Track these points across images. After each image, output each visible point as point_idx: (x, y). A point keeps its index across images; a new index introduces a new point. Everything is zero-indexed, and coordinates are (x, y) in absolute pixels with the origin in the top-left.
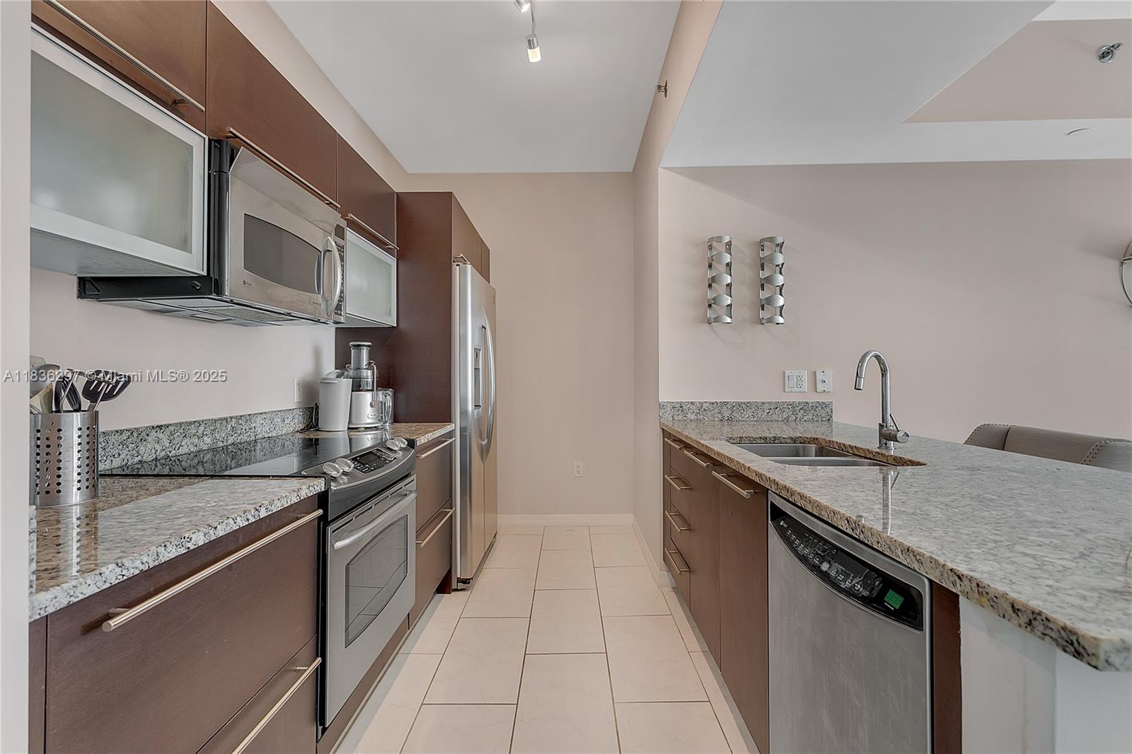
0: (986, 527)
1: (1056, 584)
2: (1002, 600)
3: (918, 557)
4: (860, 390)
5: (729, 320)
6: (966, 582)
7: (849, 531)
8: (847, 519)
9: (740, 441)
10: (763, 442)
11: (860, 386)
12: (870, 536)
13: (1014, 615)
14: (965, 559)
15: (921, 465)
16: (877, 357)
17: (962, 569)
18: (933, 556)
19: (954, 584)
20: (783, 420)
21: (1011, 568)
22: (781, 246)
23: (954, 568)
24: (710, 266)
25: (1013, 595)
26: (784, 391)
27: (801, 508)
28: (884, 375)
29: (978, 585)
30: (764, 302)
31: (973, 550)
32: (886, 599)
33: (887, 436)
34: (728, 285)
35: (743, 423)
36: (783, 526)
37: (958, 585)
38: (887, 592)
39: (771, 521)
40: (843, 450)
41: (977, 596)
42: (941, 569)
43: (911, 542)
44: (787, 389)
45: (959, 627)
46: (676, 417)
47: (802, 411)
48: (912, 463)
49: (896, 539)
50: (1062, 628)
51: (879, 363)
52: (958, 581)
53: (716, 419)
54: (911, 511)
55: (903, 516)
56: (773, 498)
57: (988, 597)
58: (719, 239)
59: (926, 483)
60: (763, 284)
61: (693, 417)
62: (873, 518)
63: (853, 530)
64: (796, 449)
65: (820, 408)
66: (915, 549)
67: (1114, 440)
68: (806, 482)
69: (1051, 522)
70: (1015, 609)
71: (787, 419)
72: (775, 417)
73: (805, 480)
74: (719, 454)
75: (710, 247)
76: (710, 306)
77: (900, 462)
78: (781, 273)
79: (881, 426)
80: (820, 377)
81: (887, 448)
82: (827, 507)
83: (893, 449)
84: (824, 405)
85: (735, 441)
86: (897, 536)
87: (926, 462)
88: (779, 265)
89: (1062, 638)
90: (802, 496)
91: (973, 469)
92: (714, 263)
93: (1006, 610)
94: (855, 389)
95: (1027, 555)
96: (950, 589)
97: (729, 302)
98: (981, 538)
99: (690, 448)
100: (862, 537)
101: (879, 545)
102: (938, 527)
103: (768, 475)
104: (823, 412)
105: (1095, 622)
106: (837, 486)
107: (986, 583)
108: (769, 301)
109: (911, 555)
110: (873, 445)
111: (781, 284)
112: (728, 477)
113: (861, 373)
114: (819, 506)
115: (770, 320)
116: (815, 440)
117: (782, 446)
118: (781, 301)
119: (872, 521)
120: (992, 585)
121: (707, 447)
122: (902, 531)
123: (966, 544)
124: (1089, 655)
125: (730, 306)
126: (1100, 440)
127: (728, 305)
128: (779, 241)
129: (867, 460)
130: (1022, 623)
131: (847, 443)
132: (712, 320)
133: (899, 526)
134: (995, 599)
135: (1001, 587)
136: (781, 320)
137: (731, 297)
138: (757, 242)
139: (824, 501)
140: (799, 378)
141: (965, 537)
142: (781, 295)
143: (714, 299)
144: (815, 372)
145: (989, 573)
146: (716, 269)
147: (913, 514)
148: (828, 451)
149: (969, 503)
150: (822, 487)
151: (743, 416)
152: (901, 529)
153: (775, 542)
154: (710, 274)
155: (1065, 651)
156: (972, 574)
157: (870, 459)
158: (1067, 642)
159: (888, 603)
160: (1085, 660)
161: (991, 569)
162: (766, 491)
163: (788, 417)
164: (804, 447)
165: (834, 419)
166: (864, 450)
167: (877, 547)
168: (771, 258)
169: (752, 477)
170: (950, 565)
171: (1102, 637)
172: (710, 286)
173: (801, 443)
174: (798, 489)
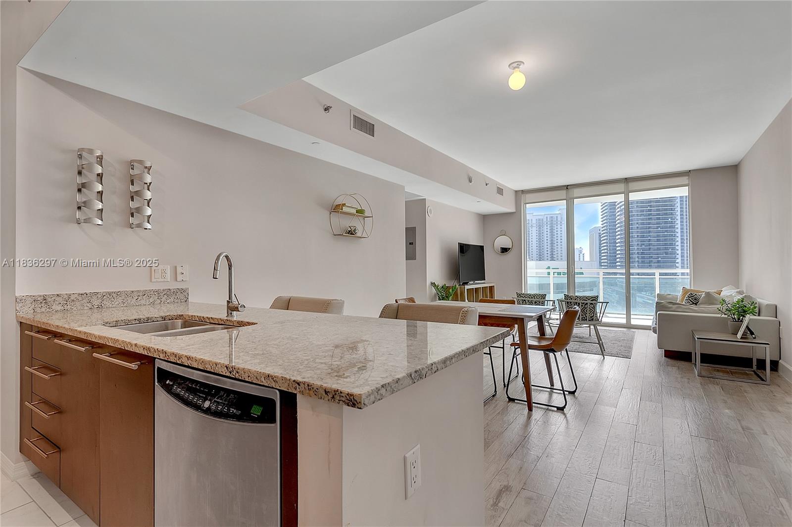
0: (300, 353)
1: (338, 374)
2: (320, 390)
3: (275, 379)
4: (217, 278)
5: (100, 222)
6: (302, 385)
7: (228, 374)
8: (226, 367)
9: (116, 324)
10: (138, 322)
11: (216, 276)
12: (243, 373)
13: (326, 395)
14: (299, 373)
15: (255, 324)
16: (227, 257)
17: (299, 379)
18: (283, 376)
19: (296, 389)
20: (150, 304)
21: (319, 372)
22: (149, 168)
23: (295, 379)
24: (80, 173)
25: (325, 385)
26: (151, 281)
27: (188, 367)
28: (230, 269)
29: (308, 385)
30: (133, 211)
31: (300, 367)
32: (252, 411)
33: (232, 308)
34: (98, 192)
35: (113, 309)
36: (168, 384)
37: (298, 388)
38: (253, 406)
39: (158, 382)
40: (202, 321)
41: (308, 391)
42: (288, 382)
43: (268, 371)
44: (153, 280)
45: (297, 413)
46: (38, 310)
47: (166, 296)
48: (249, 324)
49: (260, 371)
50: (347, 394)
51: (228, 261)
52: (298, 386)
53: (86, 308)
54: (261, 353)
55: (258, 357)
56: (159, 364)
57: (314, 390)
58: (91, 151)
59: (262, 334)
60: (133, 196)
61: (59, 308)
62: (242, 362)
63: (230, 373)
64: (164, 325)
65: (179, 293)
66: (272, 374)
67: (333, 300)
68: (188, 347)
69: (325, 345)
70: (326, 392)
71: (153, 303)
72: (143, 302)
73: (187, 346)
74: (100, 337)
75: (80, 157)
76: (79, 208)
77: (241, 324)
78: (148, 190)
79: (228, 302)
80: (179, 270)
81: (232, 316)
82: (210, 362)
83: (236, 316)
84: (183, 291)
85: (111, 325)
86: (261, 369)
87: (257, 322)
88: (147, 184)
89: (347, 399)
90: (188, 358)
91: (282, 323)
92: (84, 171)
93: (322, 394)
94: (214, 278)
95: (322, 363)
96: (294, 392)
97: (100, 207)
98: (300, 360)
99: (61, 336)
100: (237, 376)
101: (250, 378)
102: (279, 359)
103: (156, 347)
104: (182, 295)
105: (357, 387)
106: (211, 346)
107: (312, 382)
108: (139, 210)
109: (270, 378)
110: (223, 315)
111: (148, 198)
112: (111, 356)
113: (217, 268)
114: (203, 362)
115: (139, 226)
116: (180, 317)
117: (154, 324)
118: (149, 211)
119: (242, 363)
120: (315, 383)
121: (85, 333)
122: (261, 366)
123: (295, 365)
124: (358, 403)
125: (101, 210)
126: (328, 300)
127: (99, 210)
128: (148, 165)
129: (221, 326)
130: (330, 398)
131: (205, 316)
132: (83, 221)
133: (259, 363)
134: (317, 390)
135: (318, 383)
136: (149, 226)
137: (102, 203)
138: (128, 162)
139: (207, 357)
140: (164, 271)
141: (293, 361)
142: (148, 206)
143: (85, 202)
144: (176, 267)
145: (311, 377)
146: (86, 176)
147: (263, 354)
148: (191, 323)
149: (287, 342)
150: (201, 349)
151: (113, 303)
152: (260, 365)
153: (161, 397)
154: (79, 180)
155: (348, 405)
156: (304, 380)
157: (222, 325)
158: (349, 400)
159: (253, 414)
160: (356, 407)
161: (311, 375)
162: (152, 360)
163: (154, 301)
164: (172, 322)
165: (190, 300)
166: (217, 319)
167: (247, 380)
168: (141, 177)
169: (141, 351)
170: (293, 378)
171: (362, 393)
172: (79, 190)
173: (170, 320)
174: (185, 353)
